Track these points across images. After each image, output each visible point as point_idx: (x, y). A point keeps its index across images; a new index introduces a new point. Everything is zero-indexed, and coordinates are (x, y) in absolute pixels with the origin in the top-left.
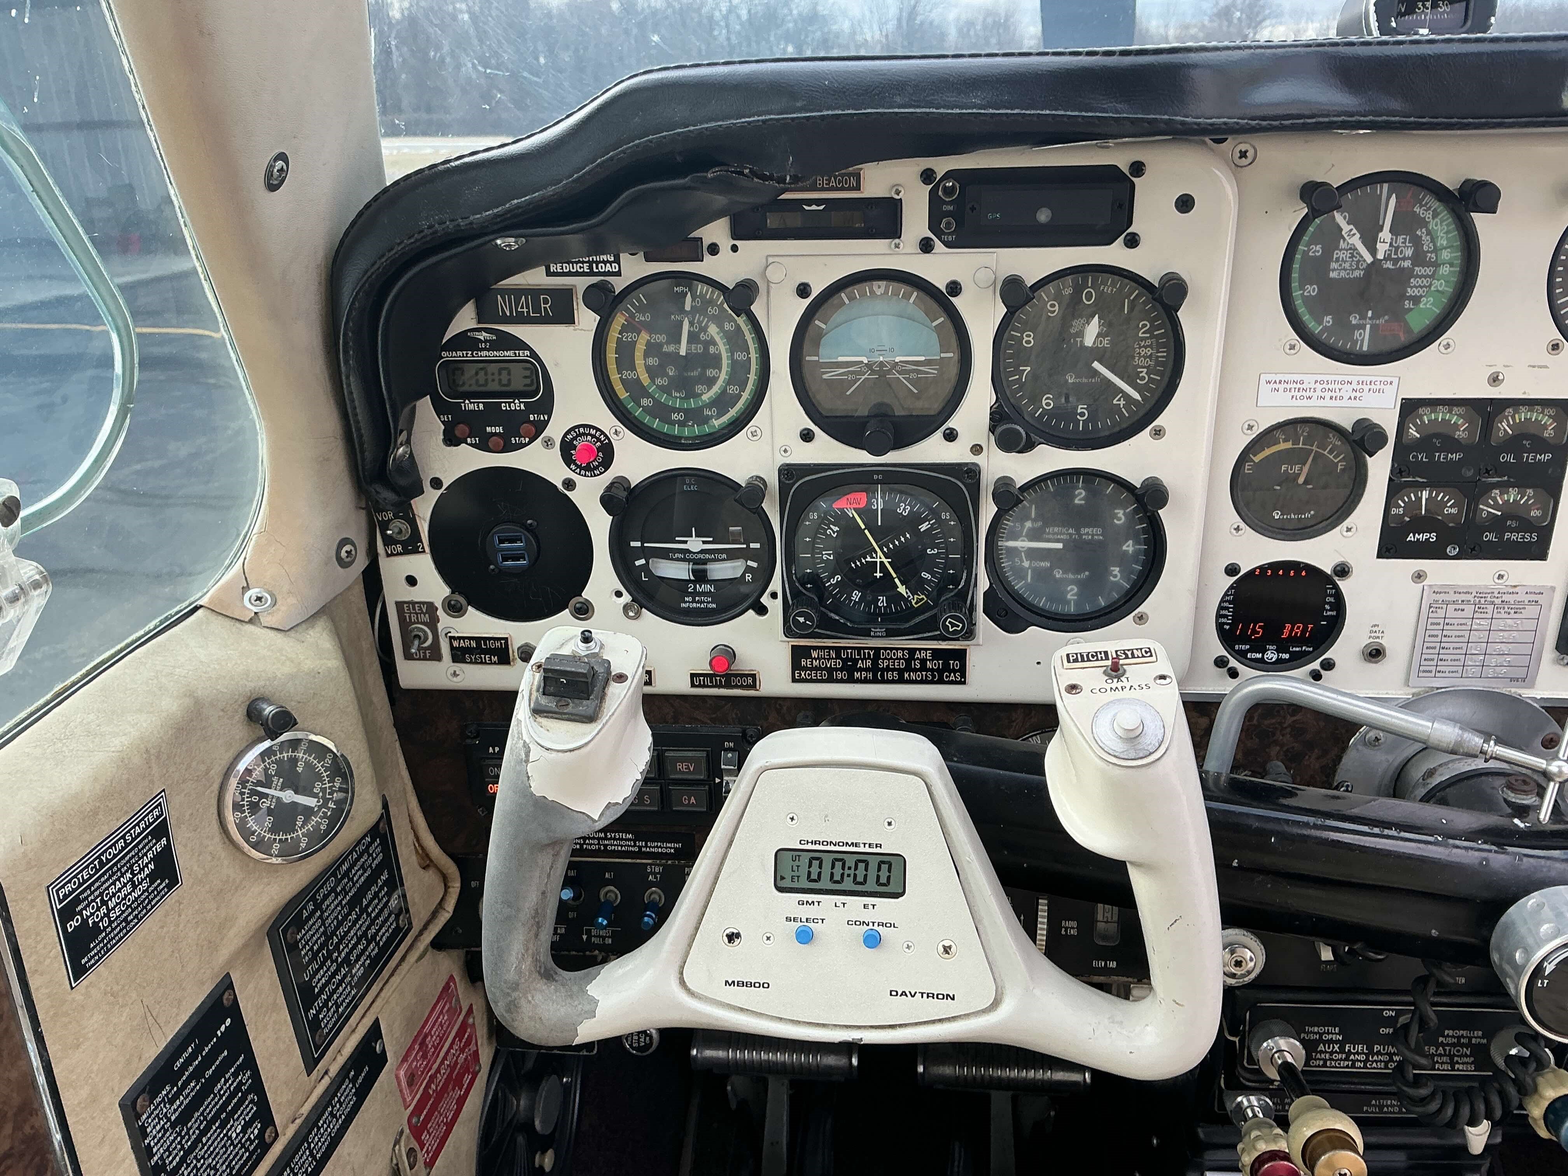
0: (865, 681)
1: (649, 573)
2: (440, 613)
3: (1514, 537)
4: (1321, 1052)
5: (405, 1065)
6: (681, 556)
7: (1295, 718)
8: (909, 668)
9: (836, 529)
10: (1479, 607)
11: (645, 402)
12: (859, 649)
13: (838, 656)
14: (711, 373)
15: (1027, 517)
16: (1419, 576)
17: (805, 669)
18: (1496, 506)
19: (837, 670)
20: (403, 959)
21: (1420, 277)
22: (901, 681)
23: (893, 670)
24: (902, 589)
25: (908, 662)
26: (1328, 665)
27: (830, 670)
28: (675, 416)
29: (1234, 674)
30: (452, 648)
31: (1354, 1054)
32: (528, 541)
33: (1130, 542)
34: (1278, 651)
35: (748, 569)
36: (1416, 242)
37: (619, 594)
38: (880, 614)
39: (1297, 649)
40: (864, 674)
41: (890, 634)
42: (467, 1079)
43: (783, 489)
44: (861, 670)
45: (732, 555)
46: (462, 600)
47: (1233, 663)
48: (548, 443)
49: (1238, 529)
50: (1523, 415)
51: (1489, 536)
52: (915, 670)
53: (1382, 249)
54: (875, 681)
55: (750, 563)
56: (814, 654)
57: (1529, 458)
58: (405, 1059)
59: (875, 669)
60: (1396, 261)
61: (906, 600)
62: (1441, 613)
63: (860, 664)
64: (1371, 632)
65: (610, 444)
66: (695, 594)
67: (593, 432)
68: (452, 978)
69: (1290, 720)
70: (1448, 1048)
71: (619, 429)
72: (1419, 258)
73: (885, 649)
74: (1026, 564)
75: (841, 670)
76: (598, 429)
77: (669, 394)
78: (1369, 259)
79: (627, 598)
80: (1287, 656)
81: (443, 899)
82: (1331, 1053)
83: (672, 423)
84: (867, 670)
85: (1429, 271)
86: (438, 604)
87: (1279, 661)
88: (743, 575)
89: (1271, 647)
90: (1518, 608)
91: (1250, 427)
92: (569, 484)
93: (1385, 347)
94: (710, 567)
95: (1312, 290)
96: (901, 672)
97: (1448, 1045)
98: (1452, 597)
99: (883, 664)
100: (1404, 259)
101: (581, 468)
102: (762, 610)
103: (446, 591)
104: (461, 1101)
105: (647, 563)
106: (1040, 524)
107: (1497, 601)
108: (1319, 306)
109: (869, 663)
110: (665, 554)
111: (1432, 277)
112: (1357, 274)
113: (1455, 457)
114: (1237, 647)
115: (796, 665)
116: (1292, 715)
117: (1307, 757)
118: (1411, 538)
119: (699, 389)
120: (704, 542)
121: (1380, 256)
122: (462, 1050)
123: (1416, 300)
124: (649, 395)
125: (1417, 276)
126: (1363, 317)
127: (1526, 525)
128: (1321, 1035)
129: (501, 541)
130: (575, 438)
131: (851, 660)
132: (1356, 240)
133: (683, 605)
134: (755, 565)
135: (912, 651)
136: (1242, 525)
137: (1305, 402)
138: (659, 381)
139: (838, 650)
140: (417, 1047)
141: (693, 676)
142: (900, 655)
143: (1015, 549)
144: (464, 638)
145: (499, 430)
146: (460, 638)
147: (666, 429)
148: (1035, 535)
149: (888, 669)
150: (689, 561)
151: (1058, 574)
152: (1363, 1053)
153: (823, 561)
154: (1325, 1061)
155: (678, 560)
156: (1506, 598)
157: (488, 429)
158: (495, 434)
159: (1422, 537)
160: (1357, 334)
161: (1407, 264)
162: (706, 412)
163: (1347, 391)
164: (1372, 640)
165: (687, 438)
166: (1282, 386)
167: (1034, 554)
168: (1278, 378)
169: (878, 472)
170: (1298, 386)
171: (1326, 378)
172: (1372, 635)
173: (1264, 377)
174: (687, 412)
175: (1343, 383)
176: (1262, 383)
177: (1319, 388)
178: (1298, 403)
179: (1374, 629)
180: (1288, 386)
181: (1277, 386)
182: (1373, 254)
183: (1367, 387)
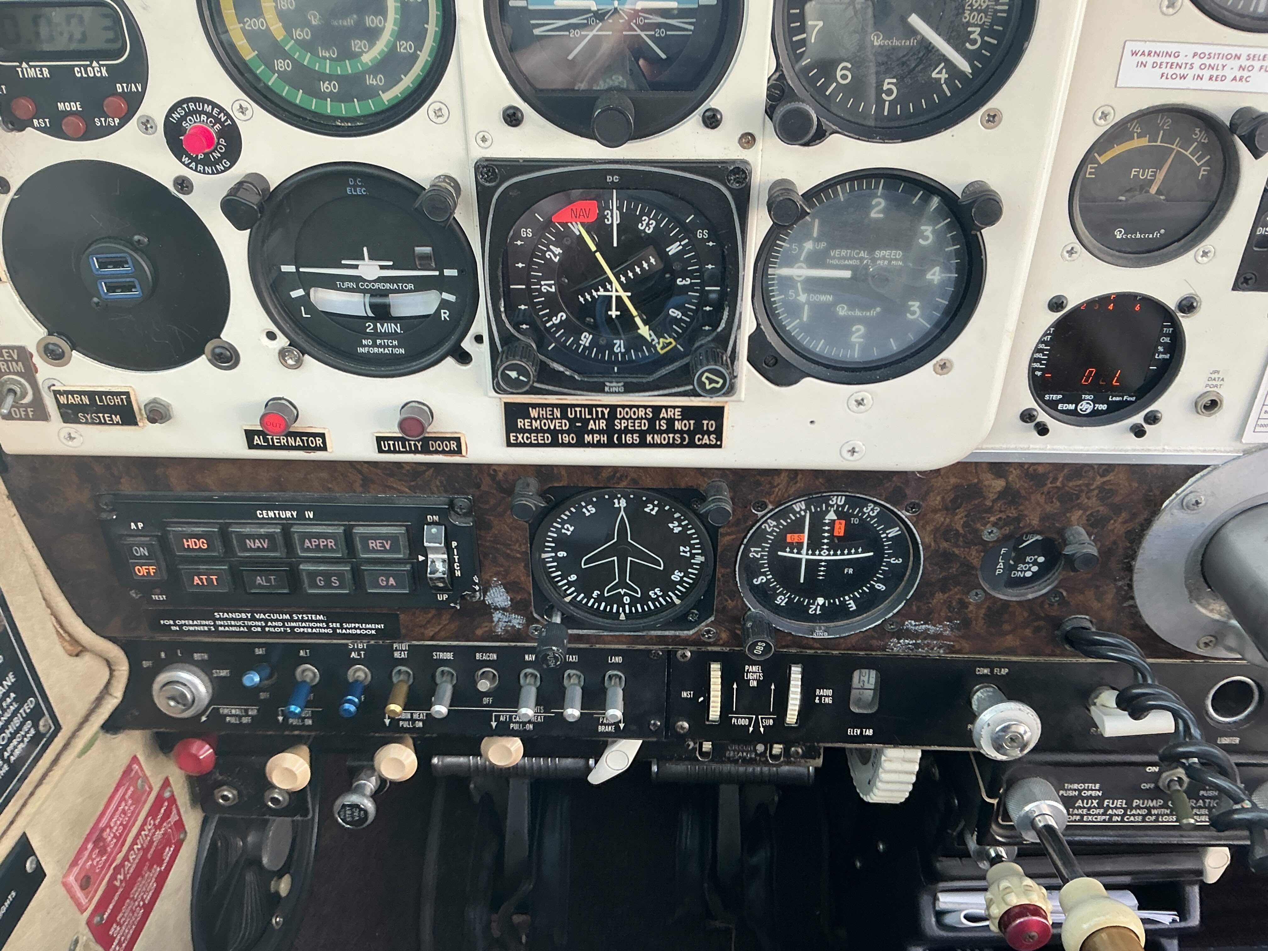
0: (599, 445)
1: (311, 308)
2: (37, 360)
4: (1080, 807)
5: (76, 870)
6: (352, 285)
7: (1105, 479)
8: (652, 430)
9: (558, 251)
11: (281, 65)
12: (590, 407)
13: (564, 416)
14: (371, 21)
15: (808, 236)
17: (523, 431)
19: (562, 432)
22: (643, 444)
23: (633, 432)
24: (644, 331)
25: (652, 422)
26: (1152, 419)
27: (554, 433)
28: (325, 87)
29: (1042, 430)
30: (60, 406)
31: (1112, 808)
32: (136, 264)
33: (937, 269)
34: (1095, 401)
35: (444, 304)
37: (271, 336)
38: (616, 362)
39: (1118, 399)
40: (596, 437)
41: (629, 389)
42: (168, 852)
43: (483, 195)
44: (592, 432)
45: (422, 285)
46: (63, 343)
47: (1042, 417)
48: (147, 125)
49: (1071, 252)
52: (661, 432)
54: (610, 444)
55: (445, 296)
56: (534, 413)
58: (74, 863)
59: (610, 431)
61: (650, 345)
63: (591, 425)
64: (1210, 379)
65: (234, 126)
66: (376, 335)
67: (208, 109)
68: (135, 759)
70: (1207, 801)
71: (245, 105)
73: (623, 407)
74: (803, 298)
75: (568, 432)
76: (214, 105)
77: (315, 53)
79: (282, 341)
80: (1104, 407)
81: (109, 683)
82: (1089, 809)
83: (322, 96)
84: (600, 432)
86: (32, 349)
87: (1095, 413)
88: (438, 312)
89: (1087, 397)
91: (1104, 116)
92: (183, 184)
94: (393, 299)
96: (642, 434)
97: (1208, 798)
99: (619, 425)
101: (198, 162)
102: (464, 358)
103: (41, 332)
104: (162, 879)
105: (308, 294)
106: (823, 245)
109: (603, 424)
110: (330, 283)
114: (1047, 397)
115: (511, 427)
116: (1104, 476)
117: (1112, 522)
119: (357, 45)
120: (382, 267)
122: (158, 827)
124: (286, 55)
128: (1080, 791)
129: (103, 265)
130: (183, 118)
131: (580, 420)
133: (361, 350)
134: (452, 298)
135: (657, 410)
136: (1078, 247)
137: (1178, 83)
138: (298, 34)
139: (564, 408)
140: (90, 846)
141: (379, 439)
142: (641, 413)
143: (790, 279)
144: (72, 393)
145: (75, 106)
146: (67, 393)
147: (313, 105)
148: (816, 260)
149: (626, 431)
150: (364, 292)
151: (842, 311)
152: (1122, 808)
153: (541, 294)
154: (1082, 816)
155: (348, 290)
157: (61, 106)
158: (71, 113)
162: (370, 81)
163: (1232, 69)
164: (1208, 389)
165: (343, 119)
166: (1150, 60)
167: (813, 285)
168: (1147, 47)
169: (612, 172)
170: (1172, 60)
171: (1207, 49)
172: (1210, 383)
173: (1130, 47)
174: (342, 79)
175: (1227, 57)
176: (1127, 53)
177: (1197, 62)
178: (1170, 83)
179: (1213, 376)
180: (1159, 60)
181: (1144, 59)
183: (1258, 64)
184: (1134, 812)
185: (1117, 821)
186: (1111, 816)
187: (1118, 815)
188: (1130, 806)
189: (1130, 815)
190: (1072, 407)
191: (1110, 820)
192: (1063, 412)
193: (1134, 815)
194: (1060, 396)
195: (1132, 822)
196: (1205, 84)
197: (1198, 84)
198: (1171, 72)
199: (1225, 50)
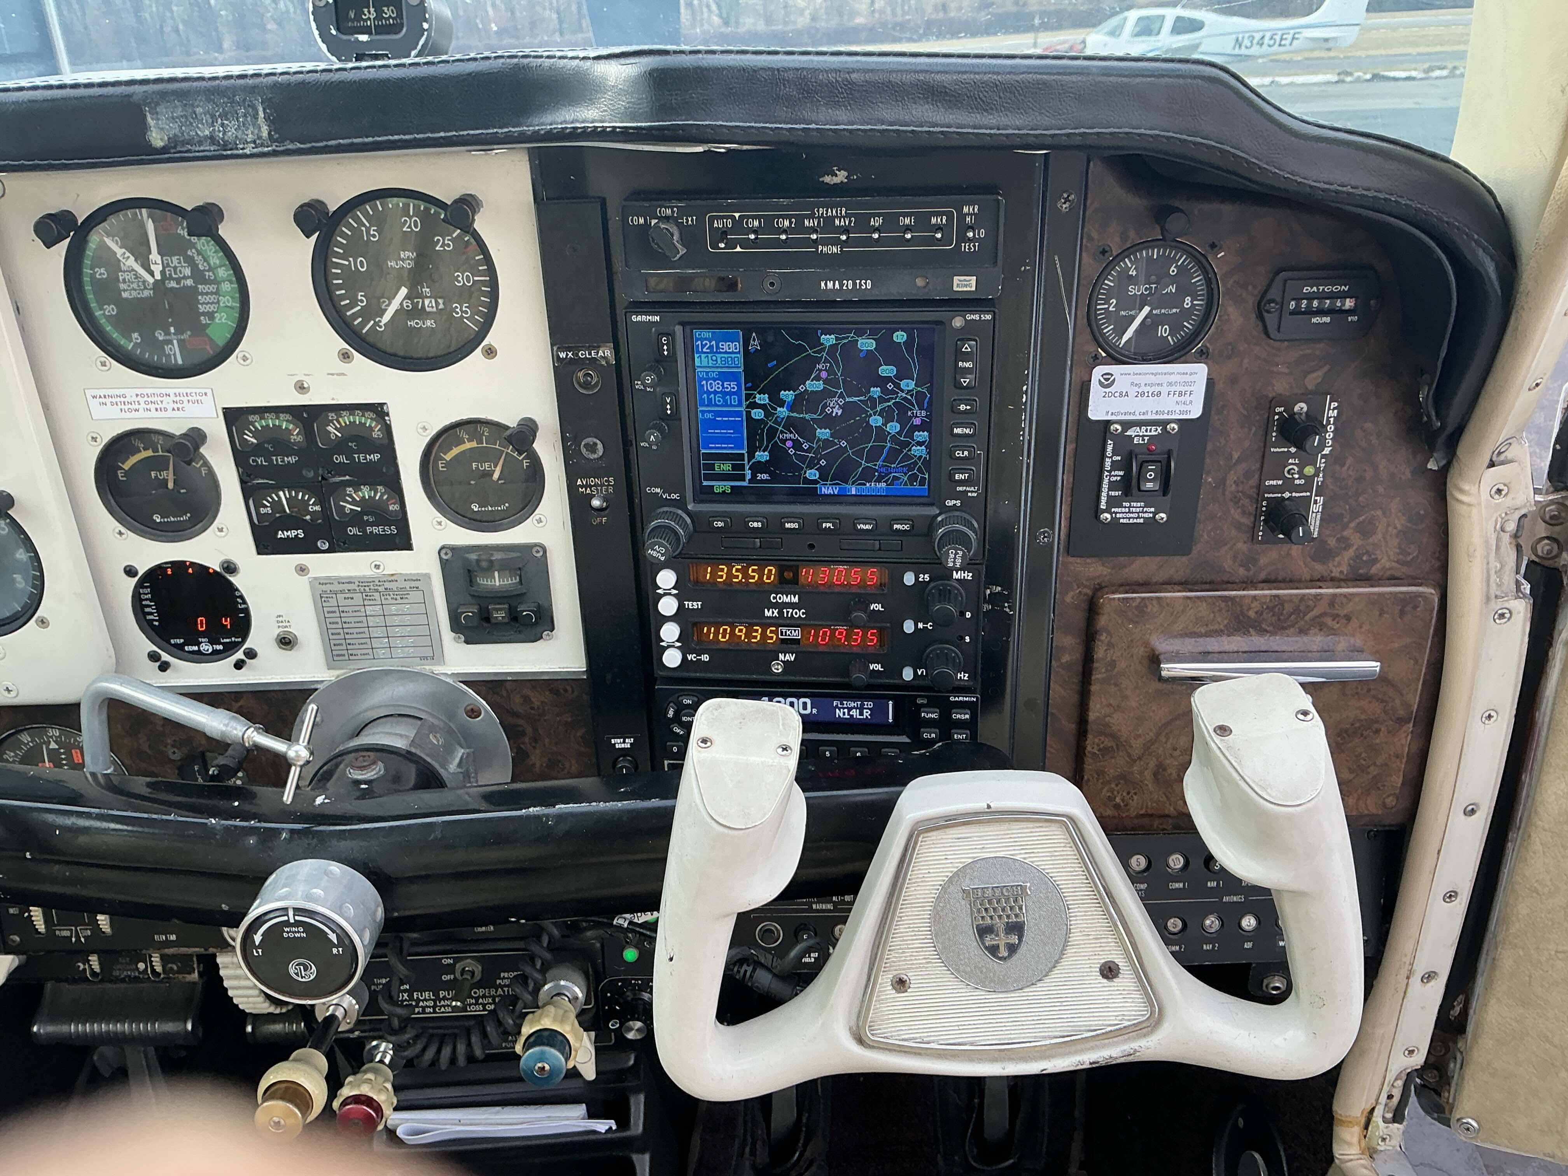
3: (375, 530)
7: (239, 704)
10: (367, 597)
16: (302, 570)
18: (354, 502)
21: (207, 294)
26: (251, 654)
29: (164, 667)
33: (22, 550)
34: (212, 642)
36: (190, 261)
39: (228, 640)
47: (165, 657)
49: (120, 533)
50: (346, 419)
51: (353, 531)
53: (157, 269)
57: (360, 458)
60: (178, 281)
62: (333, 602)
64: (278, 622)
70: (506, 989)
72: (198, 276)
78: (151, 280)
80: (221, 647)
85: (212, 288)
87: (214, 652)
89: (203, 640)
90: (402, 595)
91: (96, 439)
93: (197, 359)
95: (111, 310)
97: (505, 986)
98: (337, 587)
100: (185, 278)
107: (380, 589)
108: (124, 323)
111: (217, 293)
112: (146, 293)
113: (292, 459)
114: (172, 641)
116: (237, 701)
118: (280, 535)
121: (158, 276)
123: (211, 315)
125: (202, 294)
126: (168, 333)
127: (383, 518)
132: (131, 262)
136: (123, 530)
137: (134, 414)
152: (431, 1000)
156: (387, 585)
159: (292, 534)
160: (167, 348)
161: (189, 282)
163: (170, 403)
164: (281, 630)
166: (108, 401)
168: (102, 392)
170: (122, 399)
171: (145, 391)
172: (281, 624)
173: (89, 393)
175: (162, 395)
176: (89, 397)
177: (142, 400)
178: (128, 415)
179: (280, 619)
180: (114, 400)
181: (103, 400)
182: (152, 274)
183: (185, 399)
184: (442, 1003)
185: (430, 1013)
186: (424, 1008)
187: (430, 1007)
188: (438, 998)
189: (441, 1007)
190: (196, 648)
191: (424, 1012)
192: (189, 652)
193: (444, 1006)
194: (182, 641)
195: (443, 1012)
196: (154, 414)
197: (149, 415)
198: (126, 407)
199: (156, 390)
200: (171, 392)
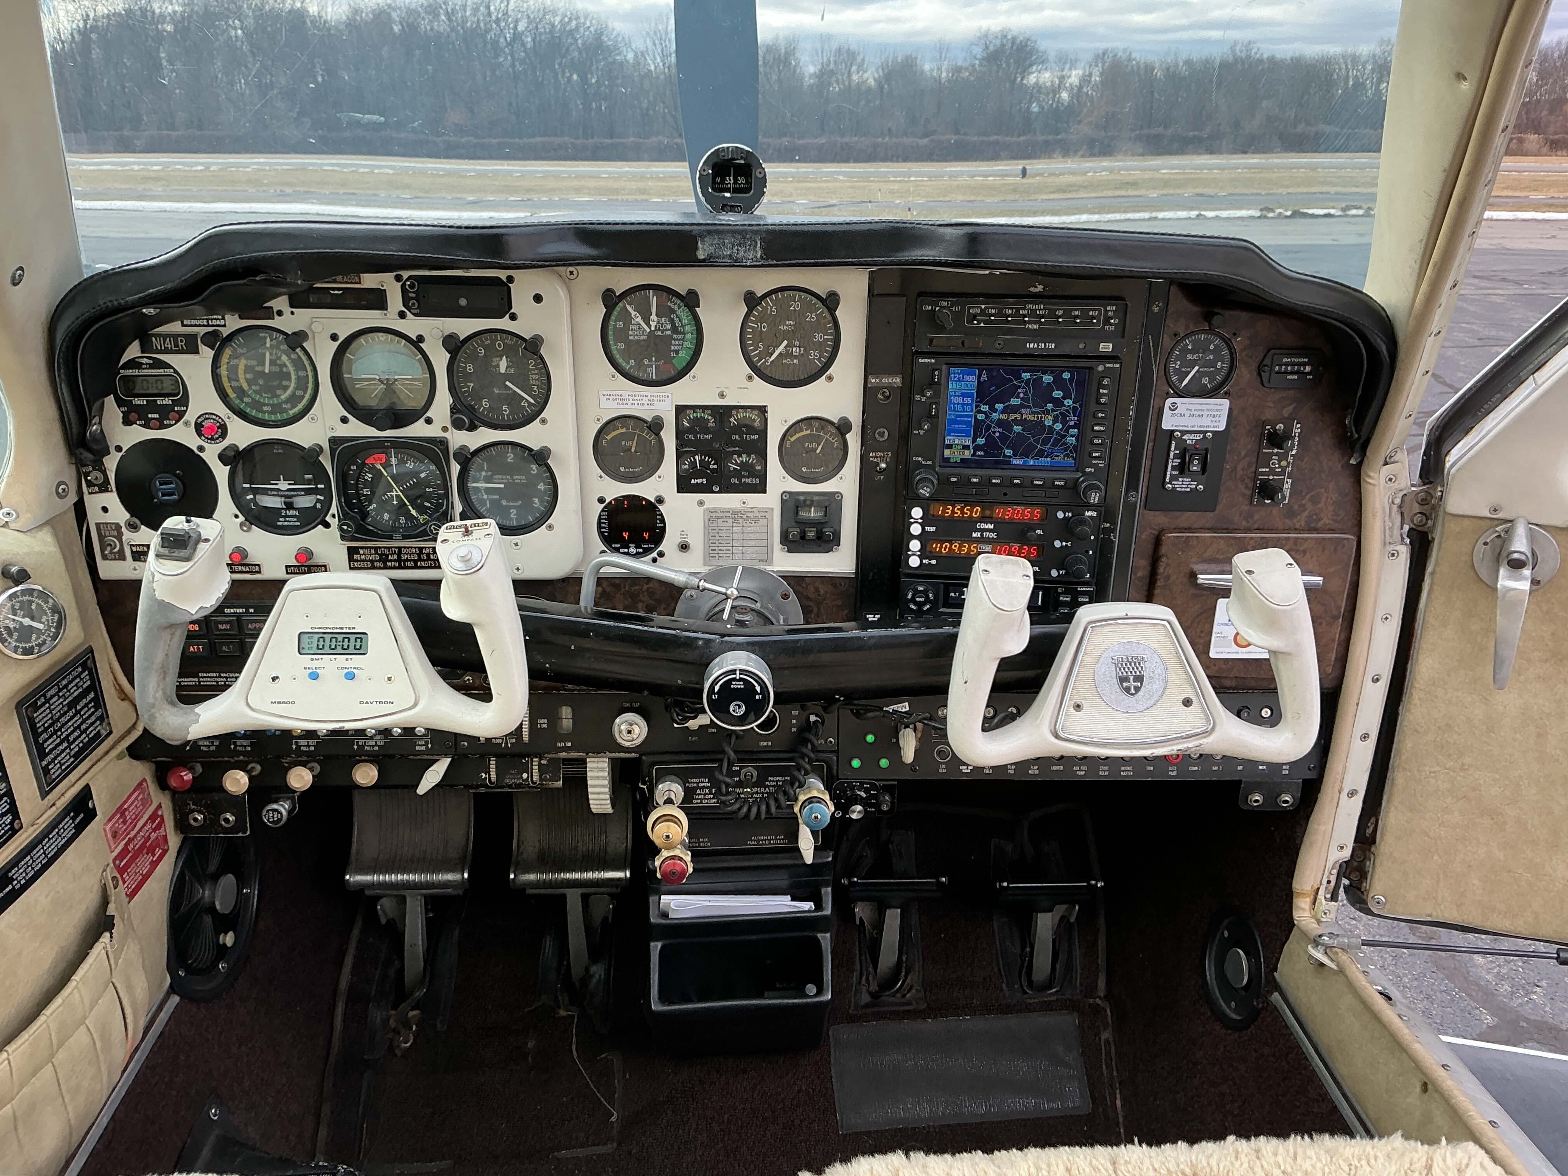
0: (394, 568)
1: (256, 504)
2: (124, 529)
3: (747, 480)
4: (699, 794)
5: (111, 824)
6: (275, 493)
7: (650, 585)
8: (420, 559)
9: (370, 476)
10: (735, 521)
11: (246, 400)
12: (389, 548)
13: (376, 553)
14: (285, 383)
15: (482, 469)
16: (701, 503)
17: (357, 561)
18: (736, 464)
19: (376, 561)
20: (107, 753)
21: (677, 340)
22: (416, 567)
23: (411, 561)
24: (413, 512)
25: (419, 555)
26: (661, 554)
27: (372, 561)
28: (265, 408)
30: (132, 552)
32: (177, 484)
33: (542, 484)
34: (636, 547)
35: (318, 501)
36: (672, 321)
37: (236, 516)
38: (402, 528)
39: (644, 546)
40: (393, 563)
41: (405, 537)
42: (158, 852)
43: (332, 451)
44: (391, 561)
45: (308, 492)
46: (138, 522)
48: (187, 424)
49: (601, 477)
50: (741, 414)
51: (734, 481)
52: (424, 560)
53: (653, 324)
54: (400, 568)
55: (319, 497)
56: (361, 552)
57: (747, 437)
58: (110, 820)
59: (399, 560)
60: (663, 331)
61: (417, 519)
62: (715, 524)
63: (390, 557)
64: (681, 534)
65: (225, 425)
66: (286, 516)
67: (214, 417)
68: (145, 780)
69: (646, 587)
71: (231, 416)
72: (675, 329)
73: (405, 548)
74: (485, 497)
75: (379, 561)
76: (217, 416)
77: (261, 395)
78: (648, 330)
79: (242, 518)
80: (641, 550)
81: (135, 723)
82: (705, 795)
83: (264, 412)
84: (394, 561)
85: (681, 336)
86: (123, 525)
87: (638, 553)
88: (315, 505)
89: (632, 545)
90: (756, 520)
91: (598, 420)
92: (201, 449)
93: (665, 377)
94: (294, 499)
95: (621, 346)
96: (415, 562)
97: (770, 786)
98: (720, 514)
99: (404, 557)
100: (667, 330)
101: (208, 439)
102: (327, 525)
103: (128, 516)
104: (154, 864)
105: (255, 497)
106: (490, 473)
107: (744, 516)
108: (627, 353)
109: (395, 557)
110: (265, 492)
111: (683, 339)
112: (643, 337)
113: (709, 437)
114: (611, 545)
115: (351, 559)
116: (647, 584)
118: (693, 481)
119: (278, 392)
120: (289, 484)
121: (653, 328)
122: (154, 830)
123: (677, 352)
124: (249, 396)
125: (675, 339)
126: (651, 361)
127: (753, 474)
128: (698, 783)
129: (161, 484)
130: (203, 421)
131: (384, 554)
132: (639, 320)
133: (279, 523)
134: (322, 498)
135: (421, 549)
136: (603, 475)
137: (625, 406)
138: (254, 387)
139: (376, 549)
140: (119, 815)
141: (287, 567)
142: (414, 551)
143: (477, 488)
144: (139, 545)
145: (156, 416)
146: (137, 545)
147: (260, 415)
148: (488, 480)
149: (407, 560)
150: (281, 496)
151: (504, 503)
153: (364, 495)
154: (701, 799)
155: (274, 495)
156: (748, 514)
157: (150, 416)
158: (154, 419)
159: (699, 481)
160: (648, 369)
161: (669, 333)
162: (284, 406)
163: (646, 401)
164: (681, 539)
165: (273, 421)
166: (611, 398)
167: (488, 491)
168: (610, 393)
169: (388, 441)
170: (621, 398)
171: (633, 393)
172: (681, 536)
173: (601, 392)
174: (272, 405)
175: (643, 396)
176: (601, 396)
177: (633, 399)
178: (622, 407)
180: (616, 398)
181: (608, 398)
182: (650, 327)
183: (655, 399)
190: (626, 549)
192: (621, 552)
194: (619, 545)
196: (636, 406)
197: (633, 407)
198: (622, 402)
199: (641, 393)
200: (649, 394)
